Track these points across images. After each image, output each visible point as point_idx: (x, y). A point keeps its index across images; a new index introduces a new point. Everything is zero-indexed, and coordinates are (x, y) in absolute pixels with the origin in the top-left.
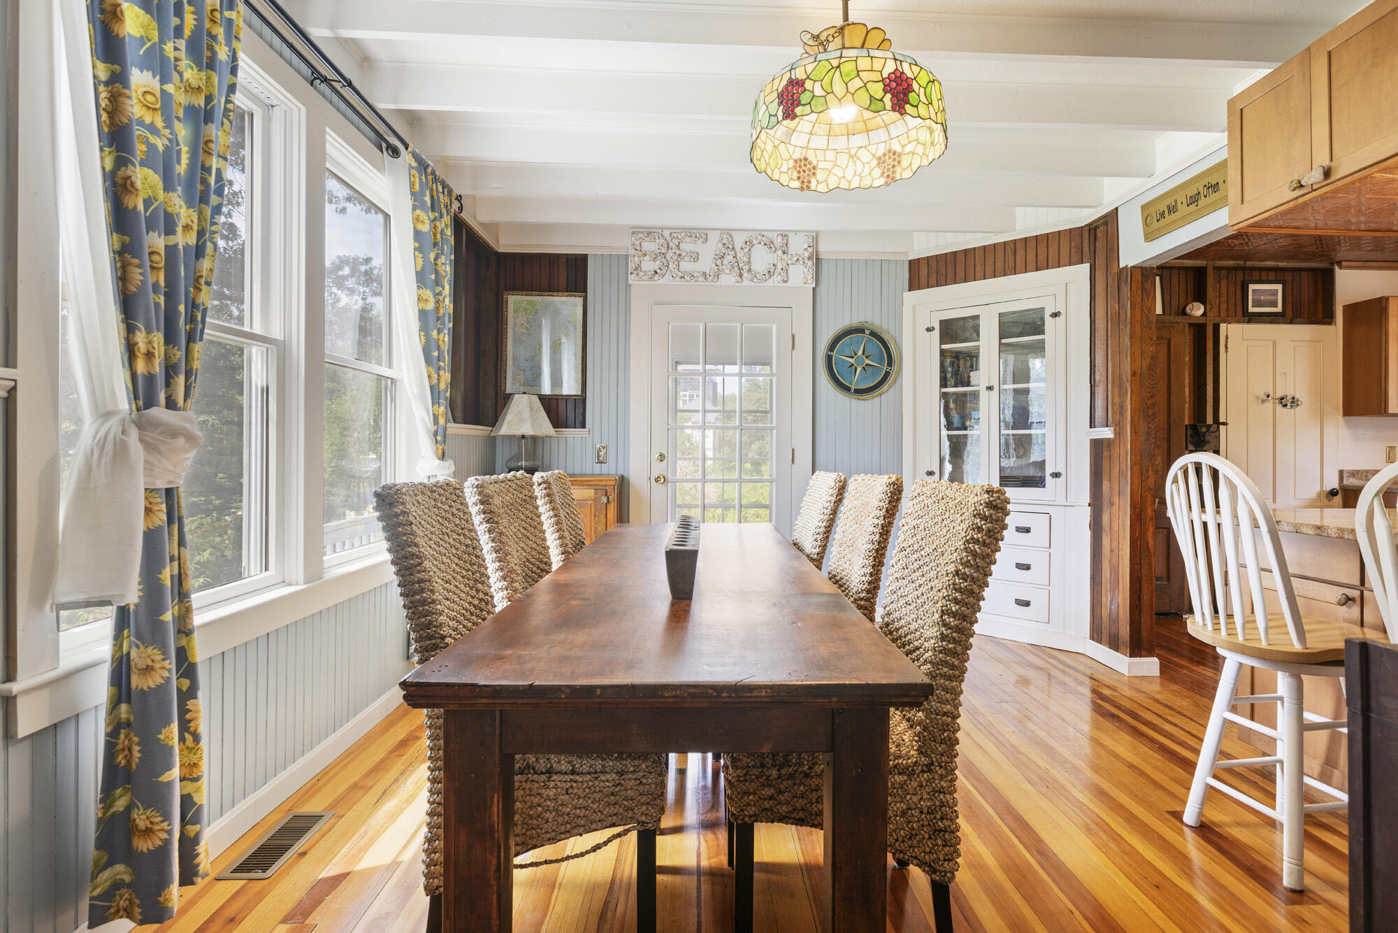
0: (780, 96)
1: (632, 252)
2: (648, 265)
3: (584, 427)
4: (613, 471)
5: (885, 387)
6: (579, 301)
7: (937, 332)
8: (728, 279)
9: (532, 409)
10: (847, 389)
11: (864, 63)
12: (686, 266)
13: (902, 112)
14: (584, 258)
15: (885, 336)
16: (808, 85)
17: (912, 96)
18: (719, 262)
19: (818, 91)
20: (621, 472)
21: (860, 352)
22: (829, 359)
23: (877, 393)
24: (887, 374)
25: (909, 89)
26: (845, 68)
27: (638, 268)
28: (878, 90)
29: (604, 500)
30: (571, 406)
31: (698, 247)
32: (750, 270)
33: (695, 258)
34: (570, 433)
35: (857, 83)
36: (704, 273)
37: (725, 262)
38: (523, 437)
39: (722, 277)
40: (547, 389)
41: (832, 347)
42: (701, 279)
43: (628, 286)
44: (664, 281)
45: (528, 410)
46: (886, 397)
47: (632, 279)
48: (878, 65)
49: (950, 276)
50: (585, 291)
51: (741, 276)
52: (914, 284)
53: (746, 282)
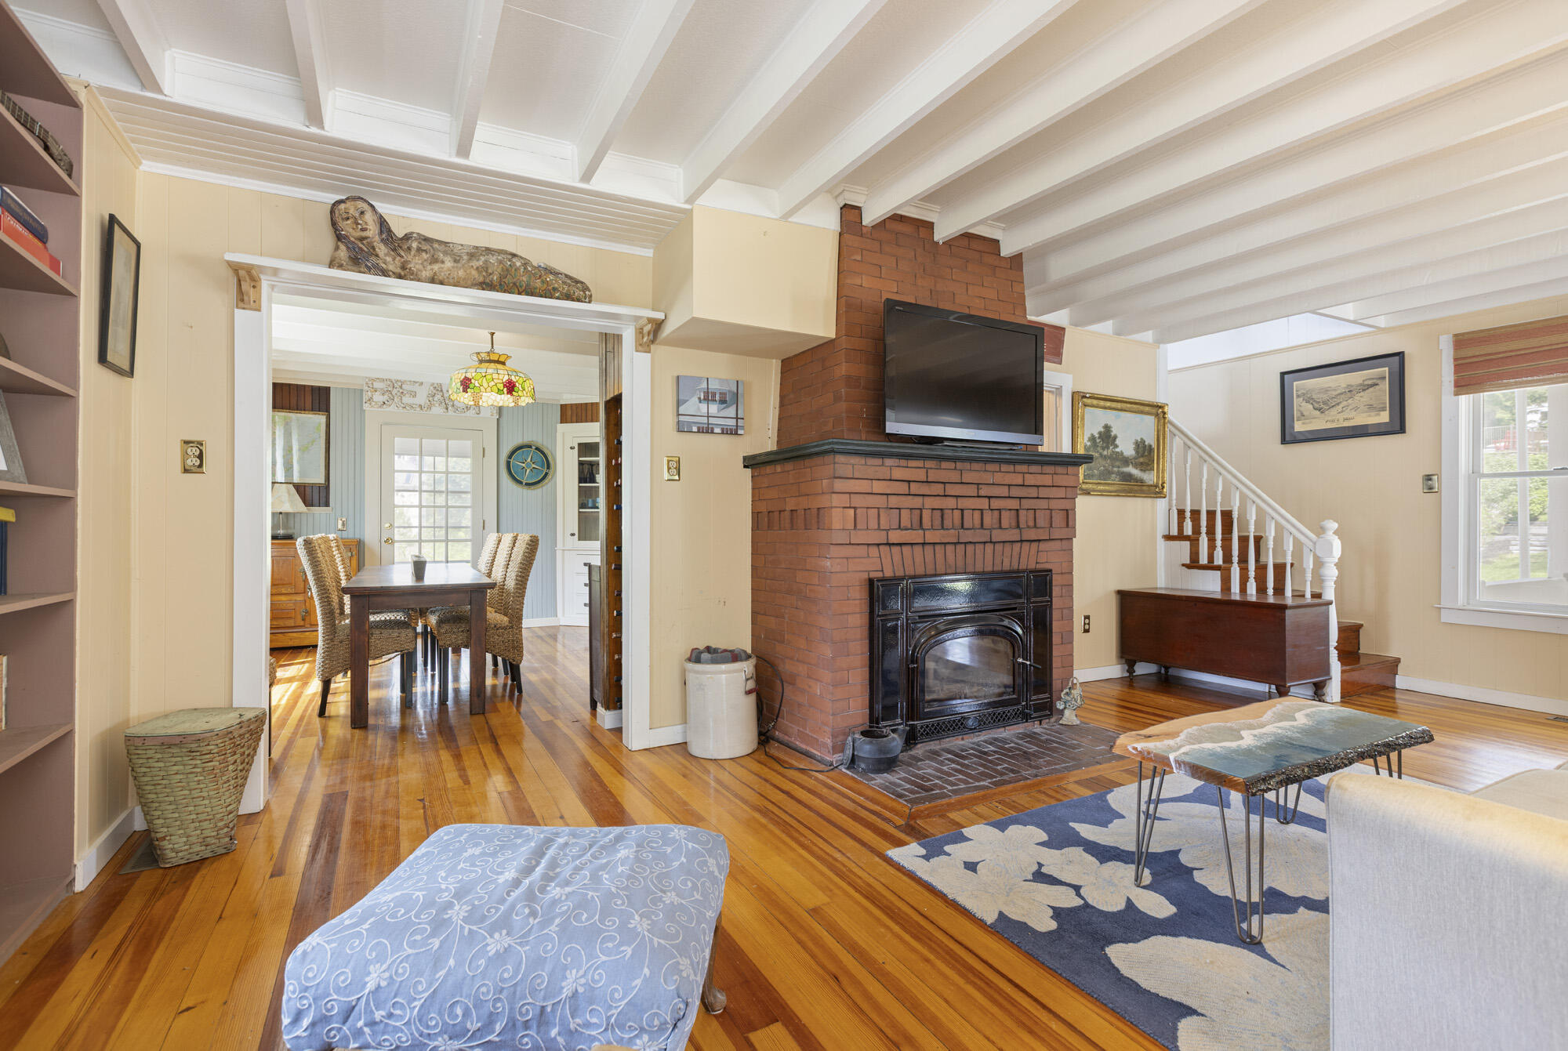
0: (461, 382)
1: (366, 388)
2: (378, 398)
3: (327, 504)
4: (351, 536)
5: (546, 481)
6: (321, 419)
7: (576, 451)
8: (437, 410)
9: (289, 494)
10: (520, 482)
11: (496, 376)
12: (407, 399)
13: (512, 395)
14: (327, 390)
15: (546, 451)
16: (473, 381)
17: (515, 389)
18: (431, 399)
19: (477, 385)
20: (357, 536)
21: (529, 460)
22: (508, 464)
23: (540, 485)
24: (546, 474)
25: (514, 386)
26: (488, 377)
27: (370, 399)
28: (501, 386)
29: (350, 554)
30: (316, 491)
31: (416, 388)
32: (453, 406)
33: (414, 394)
34: (316, 510)
35: (492, 383)
36: (420, 406)
37: (436, 399)
38: (281, 513)
39: (433, 408)
40: (296, 480)
41: (510, 457)
42: (418, 409)
43: (363, 411)
44: (391, 409)
45: (287, 495)
46: (545, 487)
47: (366, 407)
48: (501, 377)
49: (584, 418)
50: (327, 410)
51: (447, 409)
52: (563, 420)
53: (451, 412)
